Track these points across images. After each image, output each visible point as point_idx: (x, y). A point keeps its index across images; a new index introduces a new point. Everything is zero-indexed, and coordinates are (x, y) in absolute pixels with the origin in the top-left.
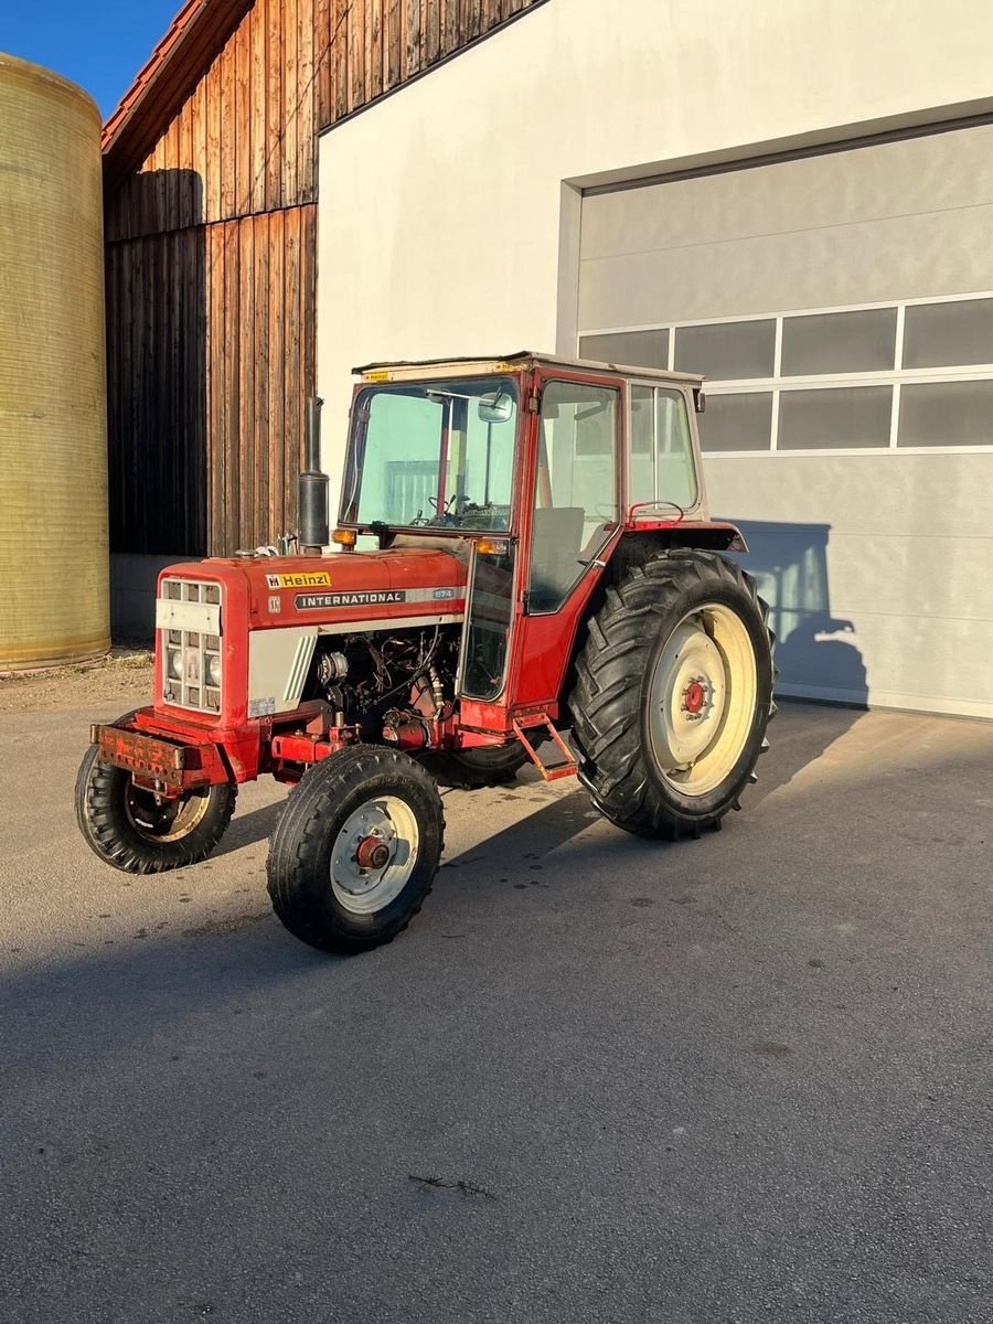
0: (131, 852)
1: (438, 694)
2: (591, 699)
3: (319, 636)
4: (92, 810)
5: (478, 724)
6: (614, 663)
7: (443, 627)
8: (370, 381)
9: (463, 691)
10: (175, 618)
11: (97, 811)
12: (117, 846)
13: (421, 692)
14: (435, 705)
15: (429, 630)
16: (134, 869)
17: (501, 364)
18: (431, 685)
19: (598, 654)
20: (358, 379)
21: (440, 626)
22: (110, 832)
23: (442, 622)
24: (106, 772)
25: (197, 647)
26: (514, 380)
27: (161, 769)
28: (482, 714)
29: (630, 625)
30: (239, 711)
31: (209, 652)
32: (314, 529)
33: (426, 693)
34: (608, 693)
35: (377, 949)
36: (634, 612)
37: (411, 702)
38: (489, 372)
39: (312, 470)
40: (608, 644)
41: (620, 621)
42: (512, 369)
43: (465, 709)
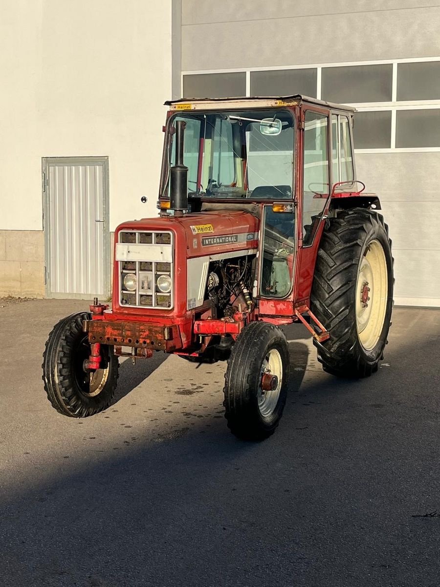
0: (80, 402)
1: (248, 297)
2: (327, 296)
3: (210, 262)
4: (62, 378)
5: (273, 313)
6: (338, 275)
7: (249, 256)
8: (177, 109)
9: (261, 294)
10: (130, 254)
11: (64, 378)
12: (73, 399)
13: (237, 296)
14: (247, 304)
15: (243, 258)
16: (80, 415)
17: (278, 101)
18: (243, 292)
19: (330, 270)
20: (168, 108)
21: (248, 256)
22: (70, 390)
23: (249, 254)
24: (67, 354)
25: (152, 271)
26: (292, 111)
27: (148, 341)
28: (275, 306)
29: (346, 252)
30: (183, 306)
31: (158, 273)
33: (240, 297)
34: (338, 292)
36: (348, 245)
37: (231, 303)
38: (270, 106)
39: (179, 164)
40: (335, 264)
41: (340, 250)
42: (286, 104)
43: (263, 305)
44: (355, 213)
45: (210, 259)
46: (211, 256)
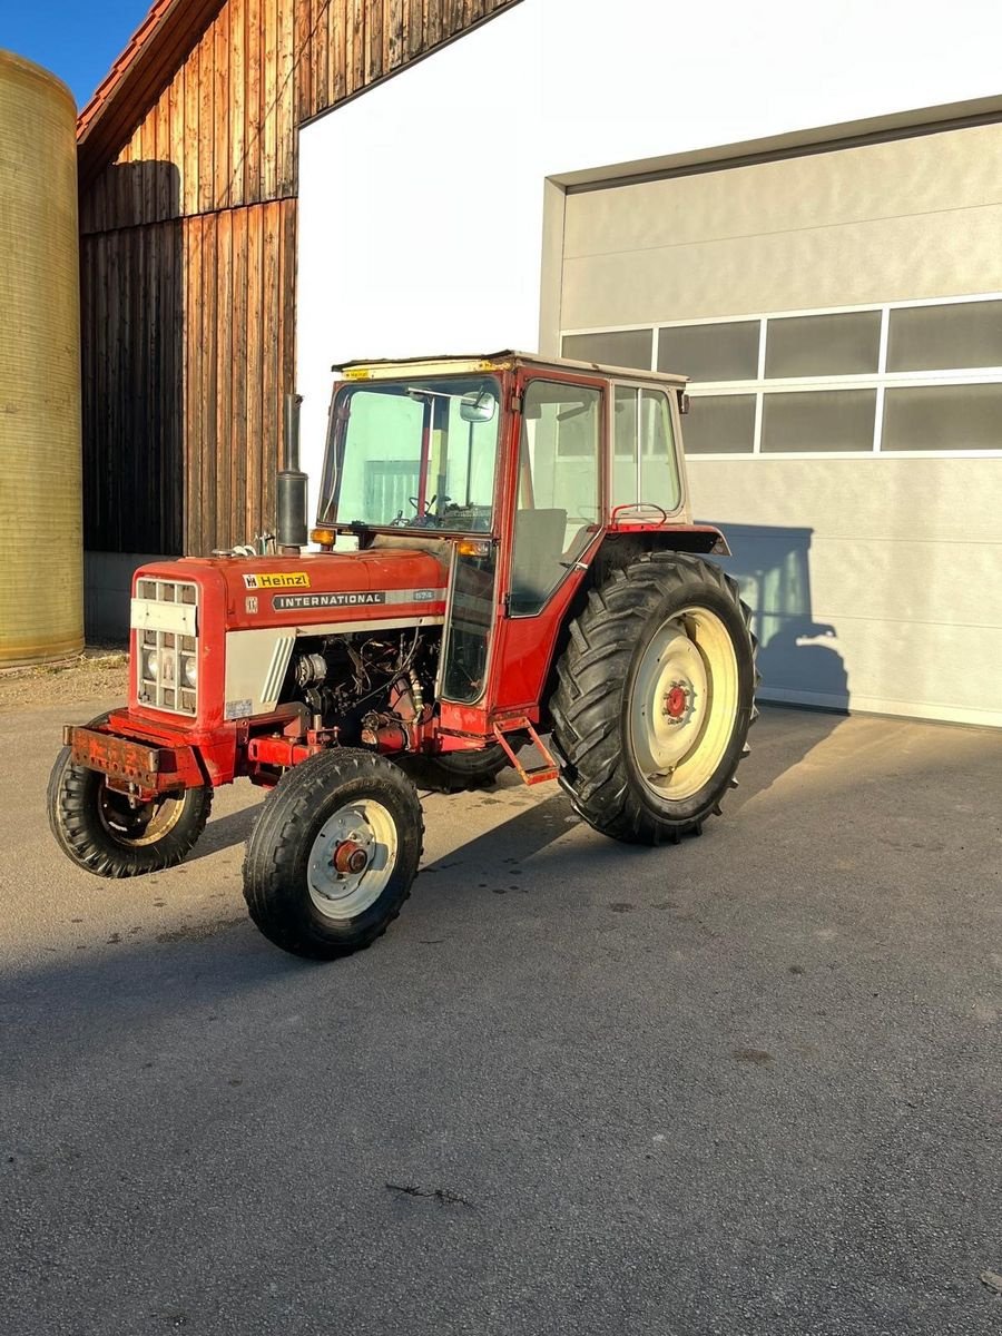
0: (105, 855)
1: (418, 697)
2: (572, 702)
3: (297, 638)
4: (65, 813)
5: (458, 727)
6: (595, 667)
7: (423, 629)
8: (350, 378)
9: (443, 694)
10: (151, 618)
11: (69, 814)
12: (90, 849)
13: (401, 694)
14: (415, 709)
15: (409, 632)
16: (108, 873)
17: (483, 362)
18: (411, 687)
19: (580, 658)
20: (339, 376)
21: (420, 627)
22: (83, 835)
23: (423, 624)
24: (79, 774)
25: (173, 647)
26: (497, 379)
27: (135, 772)
28: (462, 717)
29: (612, 628)
30: (215, 712)
31: (184, 653)
32: (293, 529)
33: (406, 696)
34: (588, 698)
35: (355, 955)
36: (616, 616)
37: (391, 705)
38: (472, 370)
39: (290, 469)
40: (589, 647)
41: (602, 624)
42: (494, 367)
43: (445, 712)
44: (652, 560)
45: (298, 632)
46: (300, 628)
